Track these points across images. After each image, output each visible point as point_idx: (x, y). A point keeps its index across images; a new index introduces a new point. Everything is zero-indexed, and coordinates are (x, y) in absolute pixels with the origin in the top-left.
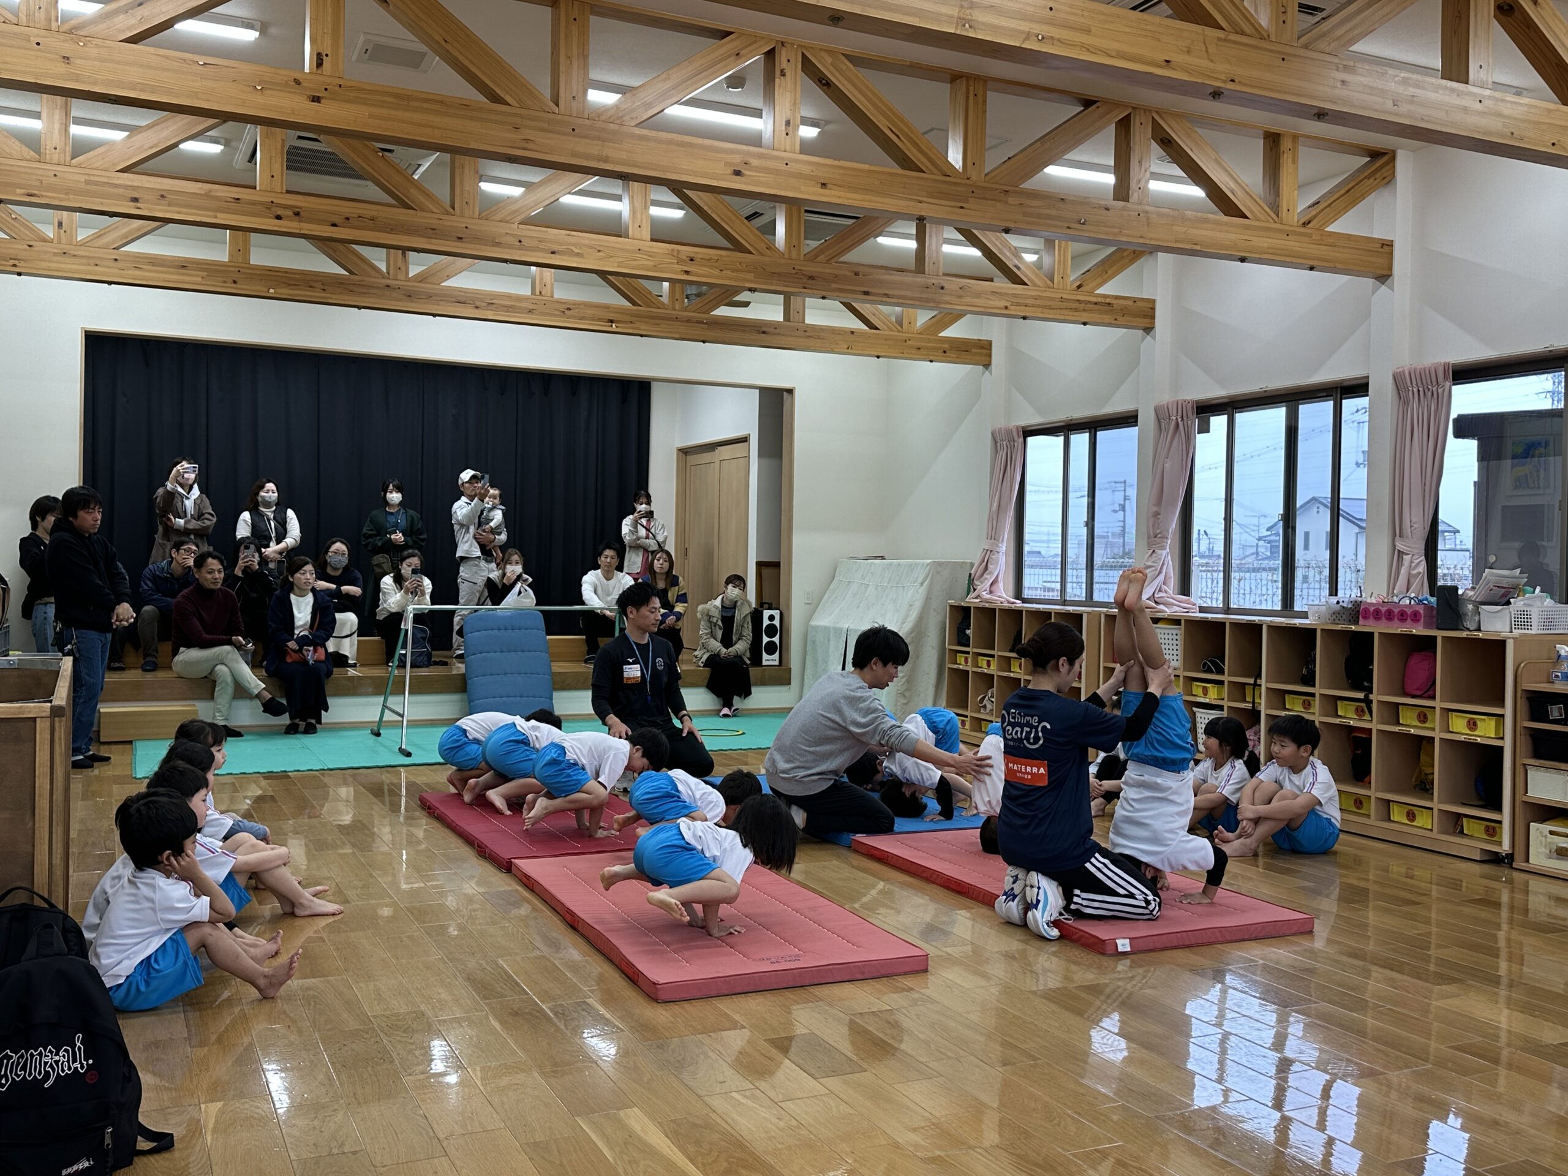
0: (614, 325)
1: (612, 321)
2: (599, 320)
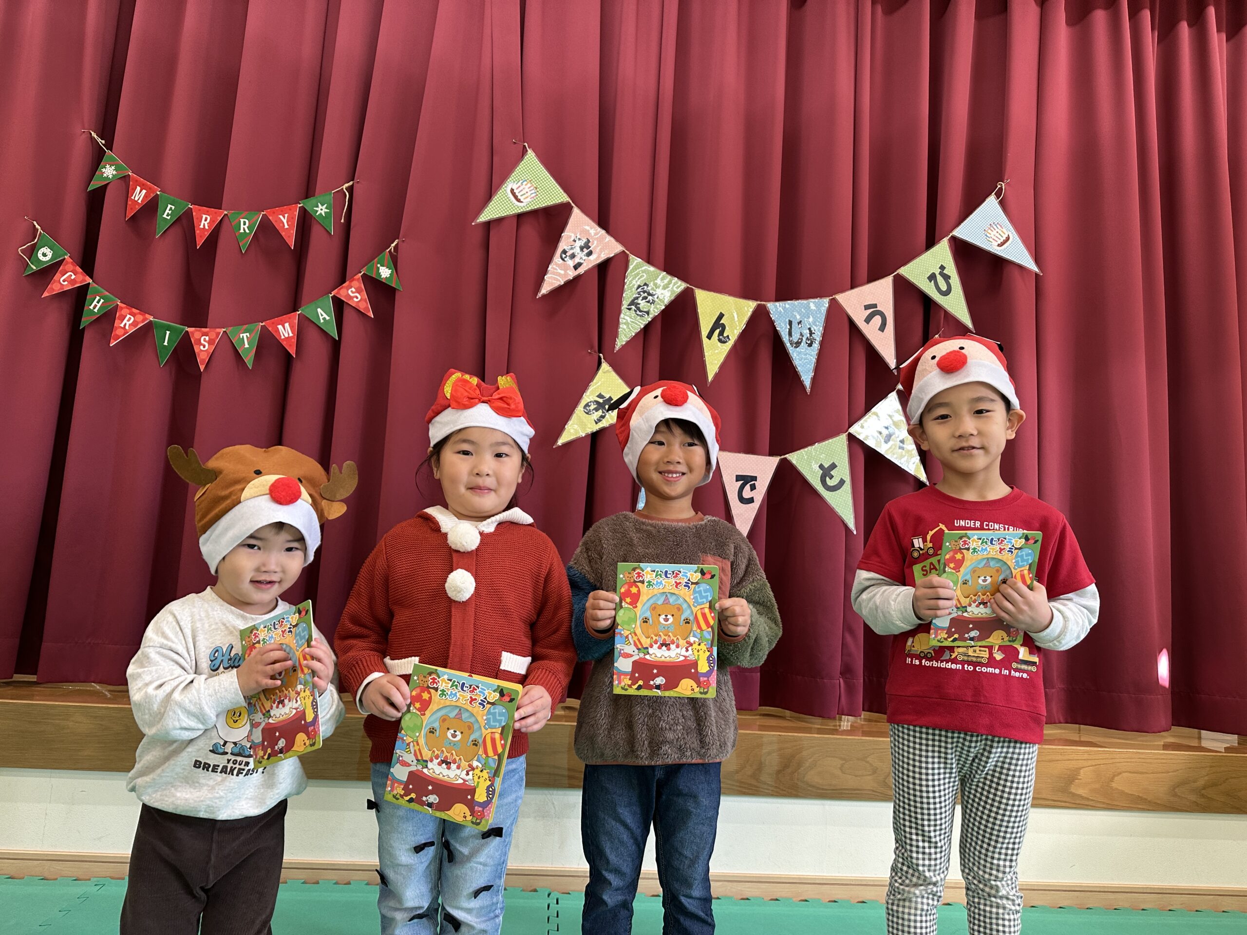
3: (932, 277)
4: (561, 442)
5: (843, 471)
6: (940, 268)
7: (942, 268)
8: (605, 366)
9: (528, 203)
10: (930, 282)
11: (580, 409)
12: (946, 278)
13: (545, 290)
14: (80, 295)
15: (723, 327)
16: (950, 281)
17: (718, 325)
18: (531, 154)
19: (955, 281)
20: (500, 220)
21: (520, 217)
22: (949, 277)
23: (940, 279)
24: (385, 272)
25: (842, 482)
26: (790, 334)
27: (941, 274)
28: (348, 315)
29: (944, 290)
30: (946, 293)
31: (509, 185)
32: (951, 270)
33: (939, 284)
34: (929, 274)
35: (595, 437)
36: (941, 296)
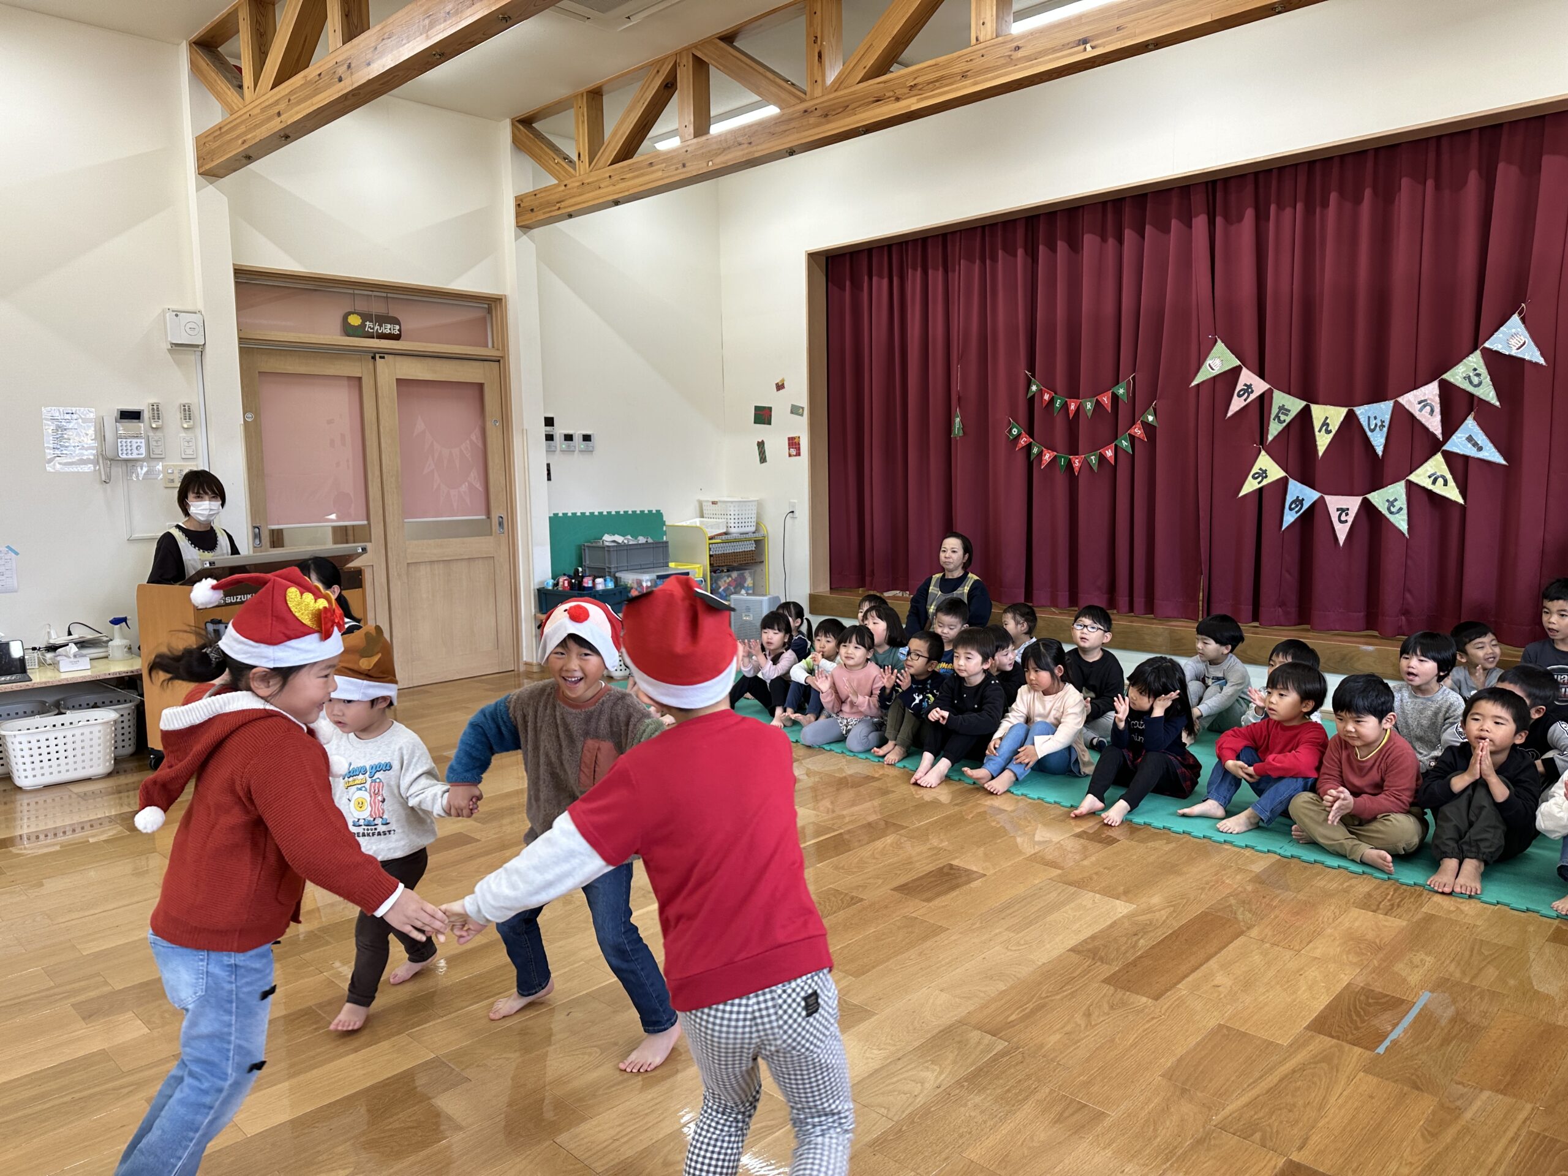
0: (1088, 47)
1: (1085, 41)
2: (1064, 47)
3: (1468, 377)
4: (1241, 494)
5: (1402, 502)
6: (1472, 370)
7: (1475, 370)
8: (1263, 453)
9: (1217, 371)
10: (1466, 380)
11: (1250, 477)
12: (1479, 376)
13: (1230, 414)
14: (1029, 447)
15: (1328, 425)
16: (1481, 378)
17: (1325, 424)
18: (1219, 341)
19: (1485, 377)
20: (1203, 382)
21: (1215, 378)
22: (1481, 375)
23: (1473, 378)
24: (1151, 418)
25: (1401, 509)
26: (1369, 424)
27: (1474, 374)
28: (1137, 442)
29: (1477, 383)
30: (1479, 385)
31: (1208, 362)
33: (1473, 381)
34: (1465, 375)
35: (1260, 490)
36: (1475, 388)
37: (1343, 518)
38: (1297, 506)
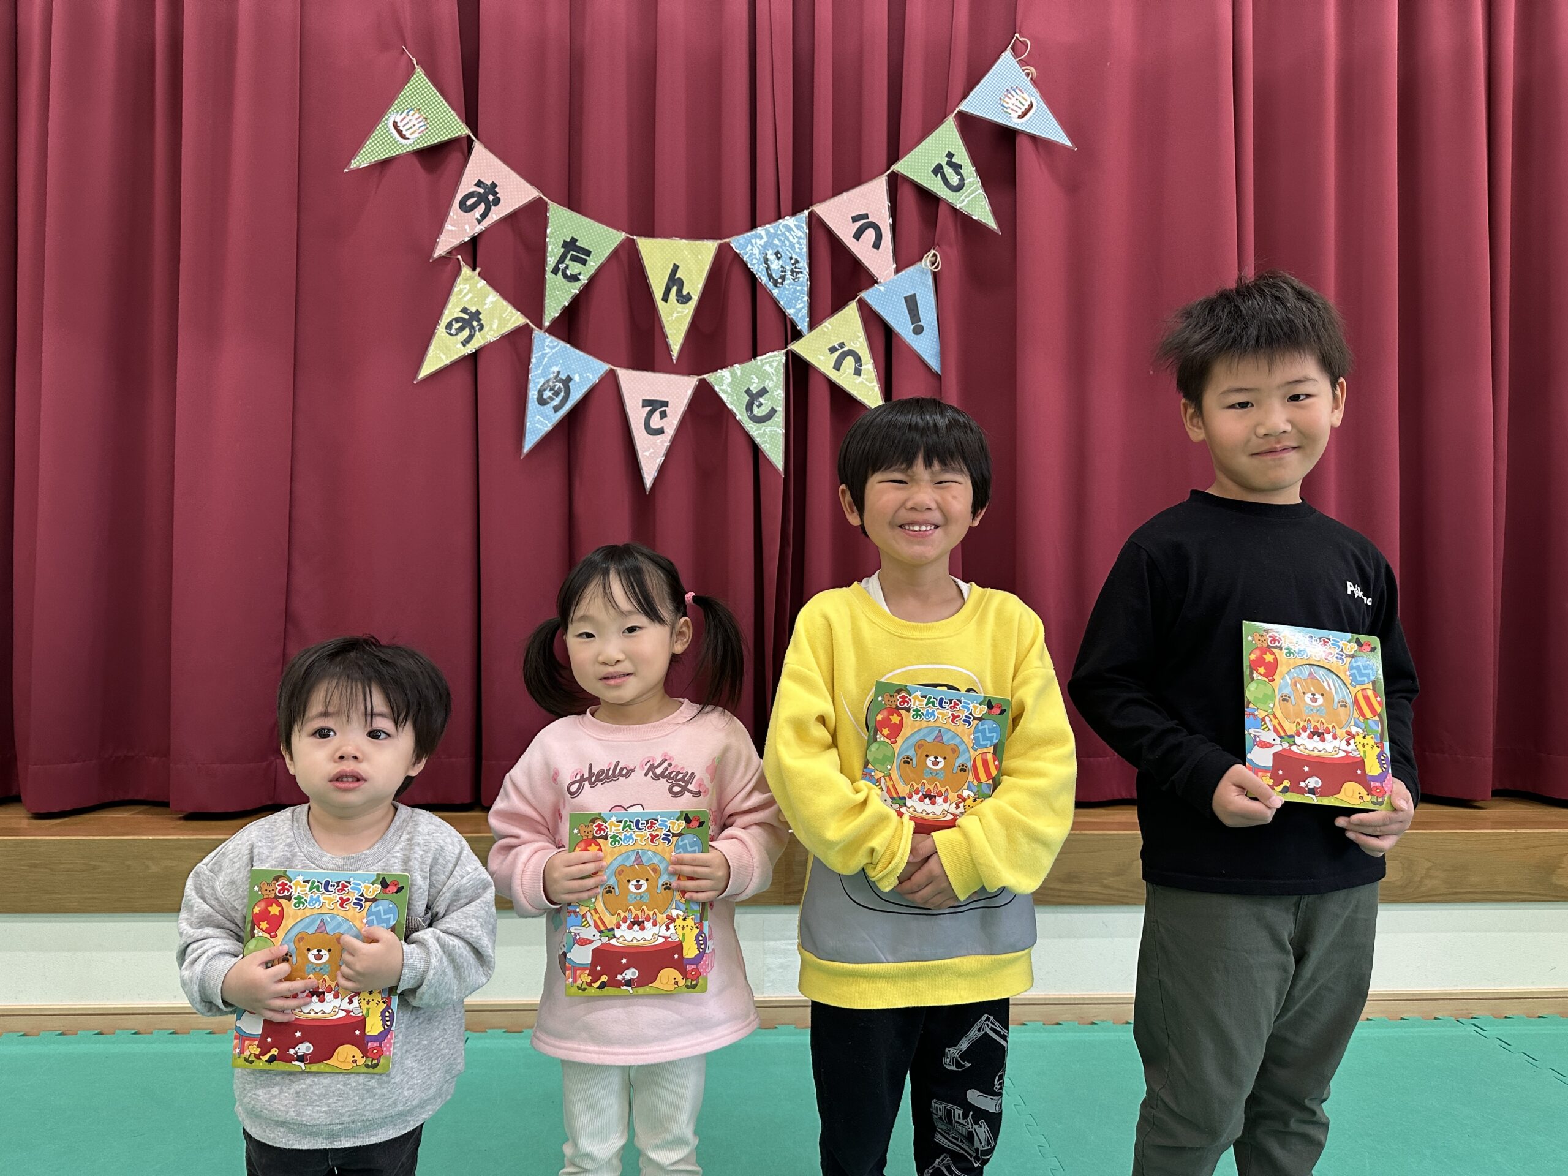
3: (938, 170)
5: (775, 397)
6: (947, 156)
7: (950, 155)
9: (415, 141)
10: (936, 176)
11: (441, 330)
12: (956, 168)
16: (962, 171)
19: (969, 170)
22: (960, 166)
23: (948, 171)
25: (772, 413)
27: (950, 164)
29: (955, 184)
30: (959, 188)
31: (392, 116)
32: (962, 157)
33: (948, 177)
34: (934, 166)
36: (952, 193)
37: (656, 422)
38: (557, 394)
